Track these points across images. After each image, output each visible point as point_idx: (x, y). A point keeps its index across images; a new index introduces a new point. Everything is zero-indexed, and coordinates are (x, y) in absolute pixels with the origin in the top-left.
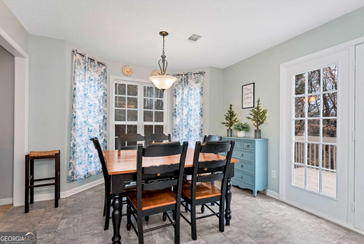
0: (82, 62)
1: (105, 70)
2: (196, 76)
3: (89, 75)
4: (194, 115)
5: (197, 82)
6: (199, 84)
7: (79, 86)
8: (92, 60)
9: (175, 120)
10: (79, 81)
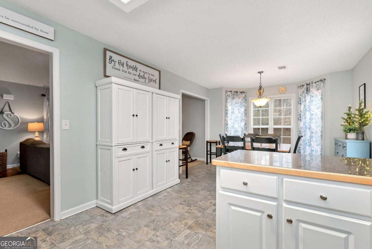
0: (231, 95)
1: (245, 95)
2: (317, 83)
3: (235, 101)
4: (315, 119)
5: (318, 90)
6: (320, 91)
7: (230, 108)
8: (237, 92)
9: (300, 124)
10: (230, 105)
